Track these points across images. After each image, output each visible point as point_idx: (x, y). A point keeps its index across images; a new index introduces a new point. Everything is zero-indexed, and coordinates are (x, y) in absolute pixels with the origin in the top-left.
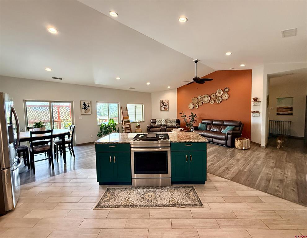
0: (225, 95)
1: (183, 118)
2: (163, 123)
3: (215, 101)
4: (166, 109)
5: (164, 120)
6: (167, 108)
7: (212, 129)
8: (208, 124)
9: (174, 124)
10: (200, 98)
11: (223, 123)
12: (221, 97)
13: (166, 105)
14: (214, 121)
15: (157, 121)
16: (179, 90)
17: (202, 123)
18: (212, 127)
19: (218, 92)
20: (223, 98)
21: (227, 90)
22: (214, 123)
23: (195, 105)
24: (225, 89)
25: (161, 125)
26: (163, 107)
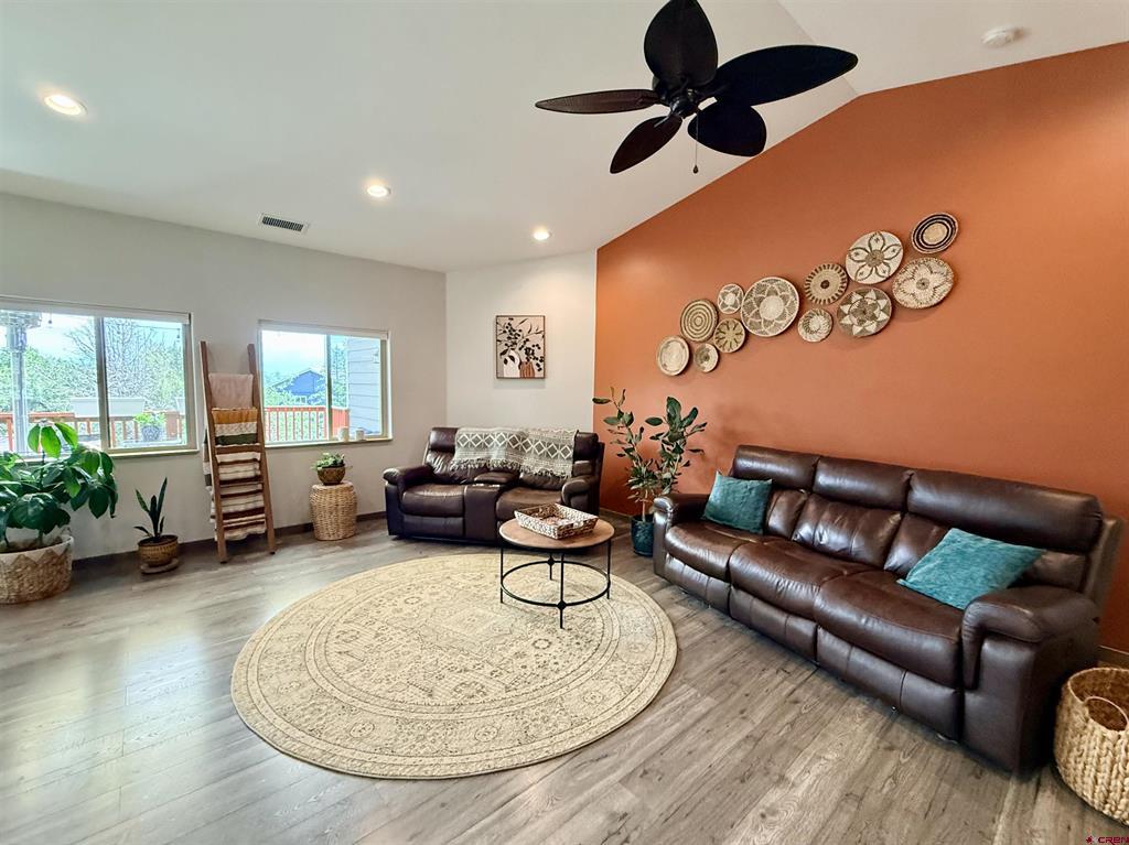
0: (923, 272)
1: (615, 428)
2: (497, 456)
3: (833, 321)
4: (527, 373)
5: (501, 439)
6: (532, 366)
7: (805, 531)
8: (779, 485)
9: (563, 467)
10: (730, 299)
11: (908, 488)
12: (885, 288)
13: (529, 345)
14: (822, 466)
15: (464, 440)
16: (610, 255)
17: (738, 474)
18: (811, 507)
19: (863, 255)
20: (899, 296)
21: (936, 234)
22: (823, 479)
23: (696, 347)
24: (920, 231)
25: (485, 469)
26: (512, 358)
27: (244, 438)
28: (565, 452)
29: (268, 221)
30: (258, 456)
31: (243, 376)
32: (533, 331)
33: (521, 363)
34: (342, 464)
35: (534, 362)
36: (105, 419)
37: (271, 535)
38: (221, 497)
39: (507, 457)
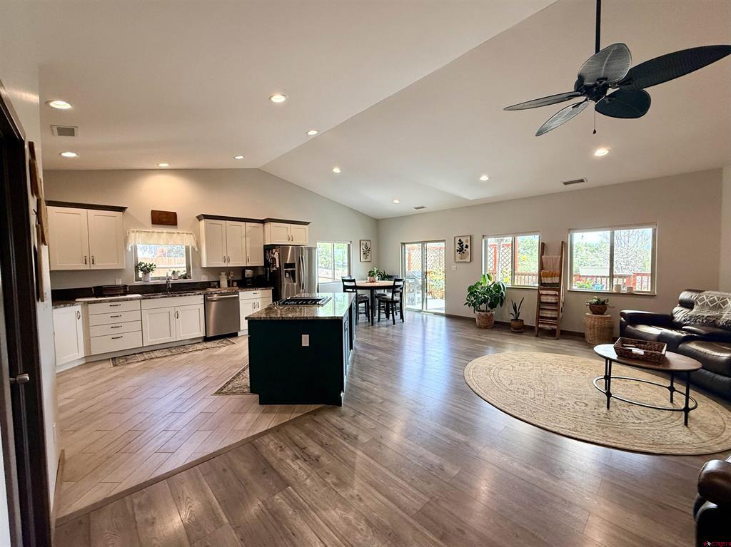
27: (553, 284)
29: (566, 183)
30: (557, 293)
31: (556, 256)
36: (513, 274)
37: (558, 332)
38: (539, 309)
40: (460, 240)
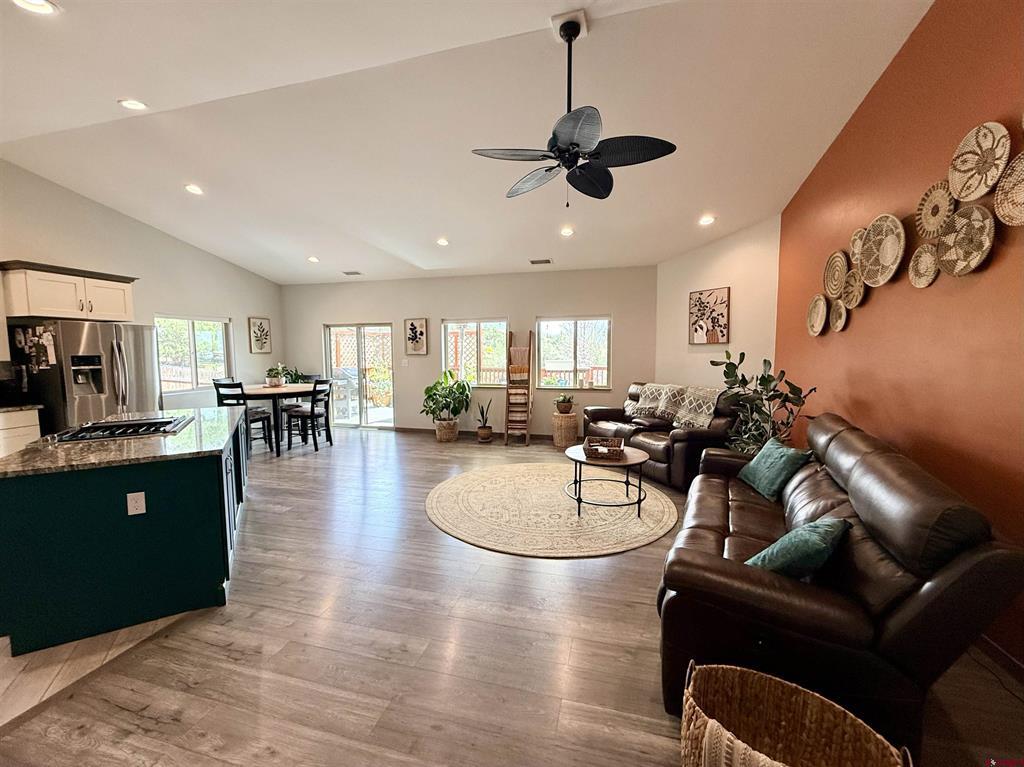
2: (661, 406)
4: (712, 339)
5: (666, 394)
6: (718, 334)
9: (703, 421)
10: (858, 246)
12: (987, 206)
13: (714, 314)
19: (972, 161)
20: (1001, 212)
23: (832, 305)
25: (652, 416)
26: (702, 328)
27: (522, 382)
28: (709, 408)
29: (533, 262)
30: (526, 392)
31: (524, 349)
32: (718, 302)
33: (708, 330)
34: (569, 401)
35: (718, 329)
36: (479, 369)
37: (528, 437)
38: (509, 412)
39: (667, 408)
40: (412, 325)
